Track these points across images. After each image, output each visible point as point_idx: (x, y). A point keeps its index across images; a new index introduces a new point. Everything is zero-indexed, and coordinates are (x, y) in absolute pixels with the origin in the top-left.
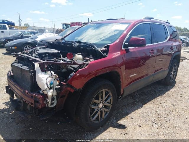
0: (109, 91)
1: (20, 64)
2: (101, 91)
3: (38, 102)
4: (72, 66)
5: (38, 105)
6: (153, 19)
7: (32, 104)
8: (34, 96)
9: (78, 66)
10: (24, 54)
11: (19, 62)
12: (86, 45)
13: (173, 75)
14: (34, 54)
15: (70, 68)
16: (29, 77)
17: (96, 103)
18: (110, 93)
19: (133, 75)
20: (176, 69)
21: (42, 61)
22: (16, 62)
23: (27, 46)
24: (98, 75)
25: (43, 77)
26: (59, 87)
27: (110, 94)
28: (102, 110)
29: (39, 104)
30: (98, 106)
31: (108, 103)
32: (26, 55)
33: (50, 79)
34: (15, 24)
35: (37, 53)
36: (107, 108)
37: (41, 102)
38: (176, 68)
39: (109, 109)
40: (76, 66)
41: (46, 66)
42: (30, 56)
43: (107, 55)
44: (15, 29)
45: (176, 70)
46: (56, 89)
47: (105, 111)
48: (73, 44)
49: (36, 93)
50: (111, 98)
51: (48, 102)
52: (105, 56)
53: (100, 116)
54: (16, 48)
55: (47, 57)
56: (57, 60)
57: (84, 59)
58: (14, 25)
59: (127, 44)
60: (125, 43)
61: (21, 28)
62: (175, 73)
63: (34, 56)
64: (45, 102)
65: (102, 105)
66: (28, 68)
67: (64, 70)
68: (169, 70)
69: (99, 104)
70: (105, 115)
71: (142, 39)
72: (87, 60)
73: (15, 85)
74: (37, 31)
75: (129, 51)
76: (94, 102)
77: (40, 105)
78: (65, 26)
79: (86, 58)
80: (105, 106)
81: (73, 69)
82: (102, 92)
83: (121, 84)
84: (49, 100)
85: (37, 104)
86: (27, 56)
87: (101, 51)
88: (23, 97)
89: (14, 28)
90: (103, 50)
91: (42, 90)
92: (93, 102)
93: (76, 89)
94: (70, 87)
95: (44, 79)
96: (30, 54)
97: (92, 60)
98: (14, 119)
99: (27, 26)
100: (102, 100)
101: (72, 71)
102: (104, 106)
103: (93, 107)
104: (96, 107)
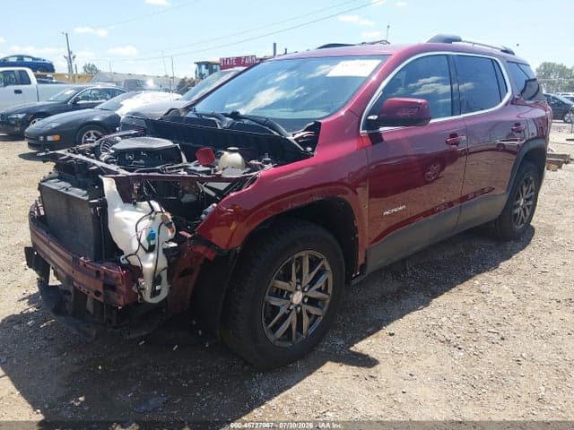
0: (319, 255)
1: (63, 184)
2: (296, 256)
3: (113, 288)
4: (211, 184)
5: (114, 296)
6: (460, 41)
7: (97, 293)
8: (102, 273)
9: (228, 184)
10: (74, 153)
11: (61, 178)
12: (254, 123)
13: (524, 210)
14: (104, 153)
15: (206, 190)
16: (90, 220)
17: (283, 291)
18: (325, 262)
19: (396, 210)
20: (532, 191)
21: (123, 173)
22: (52, 179)
23: (92, 132)
24: (284, 209)
25: (127, 219)
26: (174, 245)
27: (323, 266)
28: (301, 310)
29: (116, 295)
30: (288, 298)
31: (319, 290)
32: (80, 156)
33: (147, 222)
34: (55, 68)
35: (112, 151)
36: (318, 306)
37: (123, 288)
38: (532, 186)
39: (321, 308)
40: (222, 186)
41: (136, 187)
42: (92, 158)
43: (313, 151)
44: (54, 81)
45: (533, 193)
46: (166, 251)
47: (309, 315)
48: (217, 121)
49: (110, 263)
50: (328, 276)
51: (143, 289)
52: (306, 156)
53: (294, 327)
54: (57, 138)
55: (142, 161)
56: (169, 169)
57: (248, 166)
58: (53, 70)
59: (376, 117)
60: (370, 114)
61: (74, 78)
62: (531, 203)
63: (103, 159)
64: (134, 289)
65: (301, 297)
66: (85, 192)
67: (188, 198)
68: (510, 195)
69: (290, 293)
70: (310, 326)
71: (421, 104)
72: (255, 168)
73: (51, 244)
74: (121, 87)
75: (382, 140)
76: (278, 289)
77: (119, 298)
78: (204, 70)
79: (253, 162)
80: (309, 298)
81: (213, 194)
82: (300, 259)
83: (357, 235)
84: (146, 283)
85: (111, 292)
86: (85, 158)
87: (296, 140)
88: (71, 274)
89: (51, 78)
90: (302, 137)
91: (126, 254)
92: (275, 289)
93: (220, 250)
94: (204, 245)
95: (132, 225)
96: (93, 155)
97: (269, 167)
98: (52, 339)
99: (91, 71)
100: (301, 281)
101: (210, 200)
102: (306, 300)
103: (275, 302)
104: (283, 302)
